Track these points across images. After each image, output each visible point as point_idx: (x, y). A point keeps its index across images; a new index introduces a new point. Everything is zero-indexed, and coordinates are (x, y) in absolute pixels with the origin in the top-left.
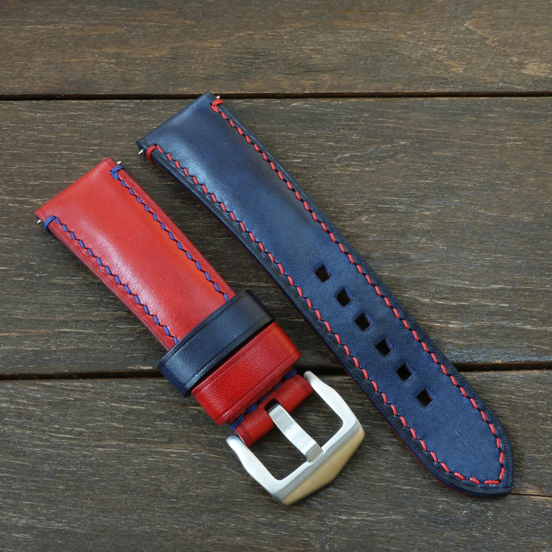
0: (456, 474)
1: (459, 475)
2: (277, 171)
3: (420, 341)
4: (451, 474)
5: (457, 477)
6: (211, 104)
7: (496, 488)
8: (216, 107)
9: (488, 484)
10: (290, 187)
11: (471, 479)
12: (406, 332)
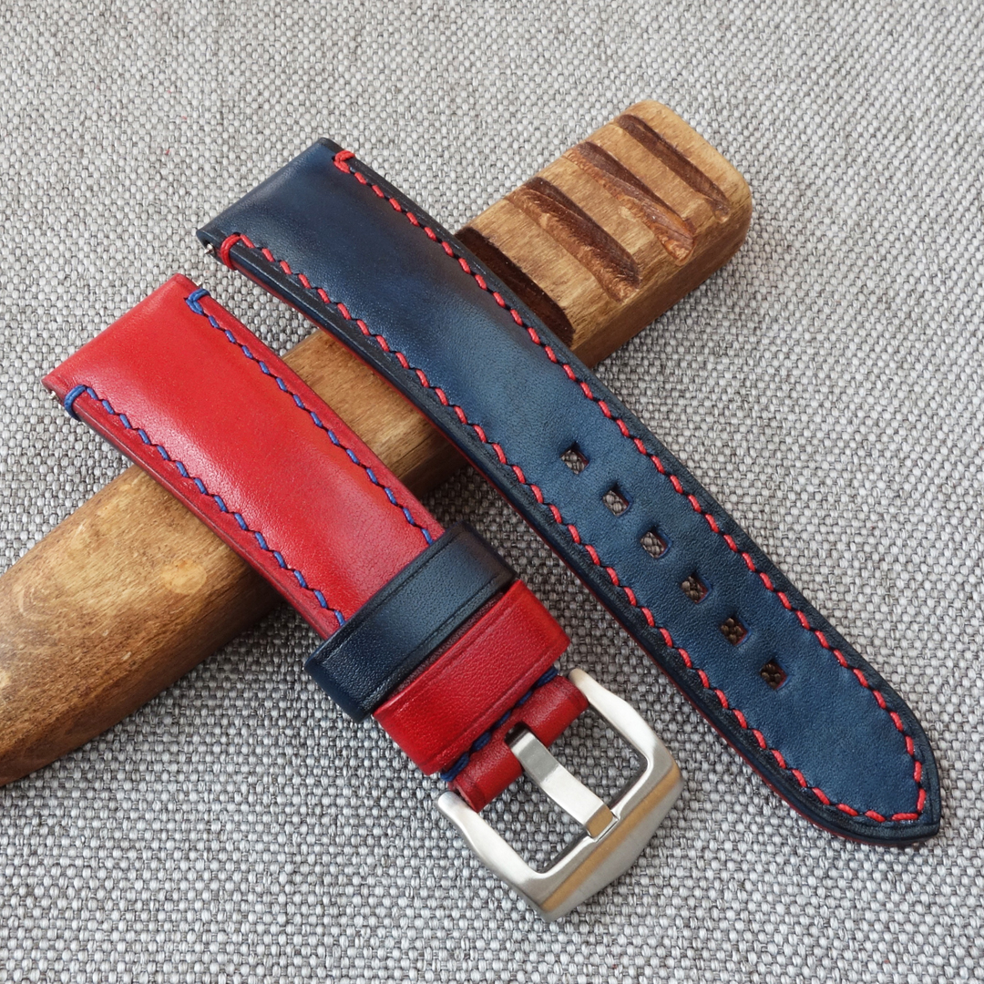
0: (841, 806)
1: (847, 808)
2: (473, 274)
3: (757, 572)
4: (832, 808)
5: (844, 811)
6: (333, 159)
7: (913, 826)
8: (344, 164)
9: (899, 820)
10: (502, 302)
11: (869, 813)
12: (733, 556)
